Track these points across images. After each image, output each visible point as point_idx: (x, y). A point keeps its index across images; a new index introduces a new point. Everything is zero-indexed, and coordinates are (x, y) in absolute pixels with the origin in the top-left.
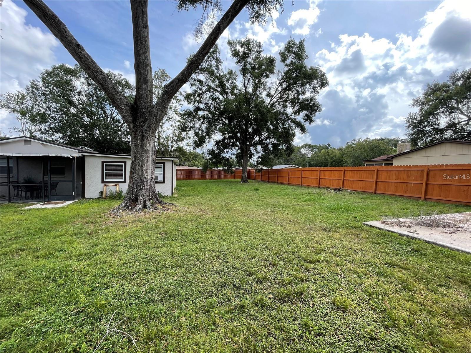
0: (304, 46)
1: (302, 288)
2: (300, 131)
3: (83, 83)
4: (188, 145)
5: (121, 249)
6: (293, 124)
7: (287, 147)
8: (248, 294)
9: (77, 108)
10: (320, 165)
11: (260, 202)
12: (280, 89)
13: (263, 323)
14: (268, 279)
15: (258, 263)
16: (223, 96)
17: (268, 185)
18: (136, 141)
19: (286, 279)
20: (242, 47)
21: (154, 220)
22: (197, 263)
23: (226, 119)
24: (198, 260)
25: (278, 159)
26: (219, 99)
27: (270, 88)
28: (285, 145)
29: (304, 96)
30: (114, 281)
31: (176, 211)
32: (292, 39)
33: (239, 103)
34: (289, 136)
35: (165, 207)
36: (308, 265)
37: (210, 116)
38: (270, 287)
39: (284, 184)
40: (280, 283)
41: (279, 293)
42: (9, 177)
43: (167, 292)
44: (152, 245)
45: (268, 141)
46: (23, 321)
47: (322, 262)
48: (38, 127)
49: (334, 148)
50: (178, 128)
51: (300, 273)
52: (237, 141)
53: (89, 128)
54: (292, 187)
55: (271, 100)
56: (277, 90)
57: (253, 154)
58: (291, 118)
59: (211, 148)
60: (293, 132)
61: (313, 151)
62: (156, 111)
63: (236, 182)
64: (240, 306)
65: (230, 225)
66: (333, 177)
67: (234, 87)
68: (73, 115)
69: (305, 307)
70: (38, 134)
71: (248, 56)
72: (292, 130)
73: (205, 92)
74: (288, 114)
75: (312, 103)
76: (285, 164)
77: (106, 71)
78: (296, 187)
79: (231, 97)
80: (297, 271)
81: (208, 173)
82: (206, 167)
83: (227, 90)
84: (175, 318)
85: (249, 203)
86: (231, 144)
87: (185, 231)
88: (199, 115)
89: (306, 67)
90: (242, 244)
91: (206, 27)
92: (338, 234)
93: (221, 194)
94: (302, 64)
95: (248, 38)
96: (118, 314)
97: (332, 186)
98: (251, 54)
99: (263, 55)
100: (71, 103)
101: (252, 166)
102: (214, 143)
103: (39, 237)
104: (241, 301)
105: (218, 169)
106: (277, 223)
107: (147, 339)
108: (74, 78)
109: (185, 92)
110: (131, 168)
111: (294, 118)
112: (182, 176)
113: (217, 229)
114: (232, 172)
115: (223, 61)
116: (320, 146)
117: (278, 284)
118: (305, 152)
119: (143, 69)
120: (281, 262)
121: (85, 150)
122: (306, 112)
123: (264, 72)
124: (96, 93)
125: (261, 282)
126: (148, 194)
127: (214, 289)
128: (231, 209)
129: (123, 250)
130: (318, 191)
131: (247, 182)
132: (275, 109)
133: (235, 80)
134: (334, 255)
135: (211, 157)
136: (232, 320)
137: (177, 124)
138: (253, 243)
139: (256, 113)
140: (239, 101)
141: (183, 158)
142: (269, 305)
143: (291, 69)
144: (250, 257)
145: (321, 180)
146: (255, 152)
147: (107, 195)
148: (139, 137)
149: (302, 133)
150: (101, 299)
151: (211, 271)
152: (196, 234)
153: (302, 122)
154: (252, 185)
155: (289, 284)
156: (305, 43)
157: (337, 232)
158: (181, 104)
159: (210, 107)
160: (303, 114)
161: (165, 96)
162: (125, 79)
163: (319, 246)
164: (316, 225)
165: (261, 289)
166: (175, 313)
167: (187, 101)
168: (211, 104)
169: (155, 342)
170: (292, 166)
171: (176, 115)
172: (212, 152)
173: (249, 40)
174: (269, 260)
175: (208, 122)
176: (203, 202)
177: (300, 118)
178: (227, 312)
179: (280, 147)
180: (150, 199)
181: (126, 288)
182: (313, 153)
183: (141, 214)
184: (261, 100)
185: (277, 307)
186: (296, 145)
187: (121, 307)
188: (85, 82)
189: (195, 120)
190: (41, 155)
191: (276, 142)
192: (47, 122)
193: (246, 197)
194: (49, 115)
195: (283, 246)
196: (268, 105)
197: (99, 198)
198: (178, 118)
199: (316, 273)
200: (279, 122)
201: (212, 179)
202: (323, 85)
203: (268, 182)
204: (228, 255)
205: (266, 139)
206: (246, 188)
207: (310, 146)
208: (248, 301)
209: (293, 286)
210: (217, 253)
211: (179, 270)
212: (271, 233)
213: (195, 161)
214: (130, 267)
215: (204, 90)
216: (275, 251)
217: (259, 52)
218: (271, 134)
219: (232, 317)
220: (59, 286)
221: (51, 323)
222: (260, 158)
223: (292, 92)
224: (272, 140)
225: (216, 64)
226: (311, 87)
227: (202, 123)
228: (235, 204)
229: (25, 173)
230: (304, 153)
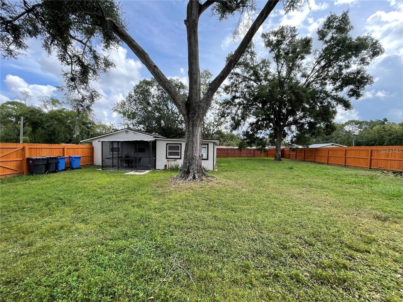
0: (348, 17)
1: (345, 275)
2: (344, 108)
3: (155, 89)
4: (226, 128)
5: (179, 208)
6: (334, 101)
7: (327, 125)
8: (282, 266)
9: (152, 107)
10: (372, 143)
11: (295, 181)
12: (317, 68)
13: (298, 297)
14: (304, 257)
15: (293, 239)
16: (257, 84)
17: (304, 164)
18: (189, 129)
19: (325, 261)
20: (275, 36)
21: (201, 189)
22: (235, 228)
23: (260, 103)
24: (236, 226)
25: (315, 137)
26: (253, 86)
27: (305, 69)
28: (323, 124)
29: (349, 70)
30: (176, 231)
31: (217, 183)
32: (333, 14)
33: (273, 88)
34: (328, 114)
35: (209, 179)
36: (355, 253)
37: (245, 102)
38: (307, 265)
39: (323, 163)
40: (318, 264)
41: (316, 273)
42: (113, 154)
43: (212, 247)
44: (200, 209)
45: (303, 121)
46: (129, 245)
47: (373, 253)
48: (131, 121)
49: (393, 123)
50: (218, 114)
51: (342, 259)
52: (270, 122)
53: (158, 120)
54: (333, 167)
55: (307, 80)
56: (313, 69)
57: (287, 134)
58: (332, 95)
59: (245, 130)
60: (334, 109)
61: (362, 128)
62: (203, 105)
63: (269, 160)
64: (275, 275)
65: (264, 200)
66: (392, 158)
67: (268, 73)
68: (150, 112)
69: (348, 296)
70: (131, 126)
71: (282, 43)
72: (333, 108)
73: (241, 82)
74: (327, 92)
75: (359, 76)
76: (324, 143)
77: (169, 78)
78: (337, 168)
79: (264, 83)
80: (339, 256)
81: (242, 152)
82: (241, 146)
83: (261, 78)
84: (219, 269)
85: (282, 181)
86: (264, 125)
87: (225, 201)
88: (235, 102)
89: (351, 38)
90: (276, 219)
91: (242, 28)
92: (398, 225)
93: (255, 171)
94: (346, 37)
95: (282, 26)
96: (180, 255)
97: (390, 168)
98: (284, 40)
99: (298, 38)
100: (149, 104)
101: (286, 145)
102: (249, 126)
103: (134, 194)
104: (276, 270)
105: (252, 148)
106: (313, 203)
107: (200, 278)
108: (150, 87)
109: (224, 85)
110: (185, 148)
111: (335, 94)
112: (221, 154)
113: (252, 202)
114: (266, 151)
115: (257, 53)
116: (372, 122)
117: (316, 265)
118: (351, 129)
119: (194, 74)
120: (319, 244)
121: (156, 136)
122: (352, 87)
123: (298, 54)
124: (163, 95)
125: (297, 258)
126: (196, 168)
127: (250, 254)
128: (265, 185)
129: (181, 210)
130: (369, 173)
131: (281, 160)
132: (311, 89)
133: (269, 67)
134: (390, 248)
135: (246, 137)
136: (267, 285)
137: (217, 112)
138: (288, 220)
139: (290, 95)
140: (273, 86)
141: (222, 140)
142: (305, 282)
143: (332, 44)
144: (284, 232)
145: (373, 160)
146: (289, 132)
147: (169, 168)
148: (191, 125)
149: (346, 110)
150: (169, 242)
151: (247, 238)
152: (234, 204)
153: (346, 98)
154: (286, 163)
155: (329, 268)
156: (349, 14)
157: (396, 222)
158: (220, 95)
159: (245, 94)
160: (346, 89)
161: (210, 92)
162: (180, 82)
163: (369, 235)
164: (365, 212)
165: (297, 265)
166: (219, 266)
167: (226, 92)
168: (247, 92)
169: (205, 282)
170: (332, 145)
171: (216, 105)
172: (246, 134)
173: (283, 27)
174: (305, 238)
175: (243, 107)
176: (239, 177)
177: (344, 93)
178: (263, 277)
179: (317, 126)
180: (198, 172)
181: (184, 238)
182: (361, 130)
183: (191, 184)
184: (295, 81)
185: (314, 286)
186: (338, 123)
187: (181, 251)
188: (157, 88)
189: (232, 106)
190: (134, 140)
191: (312, 120)
192: (136, 118)
193: (279, 175)
194: (137, 113)
195: (321, 228)
196: (303, 86)
197: (164, 169)
198: (218, 107)
199: (363, 264)
200: (317, 100)
201: (246, 157)
202: (375, 54)
203: (304, 161)
204: (263, 227)
205: (301, 118)
206: (280, 167)
207: (357, 123)
208: (282, 272)
209: (333, 270)
210: (253, 224)
211: (221, 232)
212: (307, 213)
213: (231, 142)
214: (186, 223)
215: (240, 80)
216: (311, 231)
217: (293, 36)
218: (307, 113)
219: (267, 282)
220: (146, 227)
221: (143, 250)
222: (295, 137)
223: (333, 68)
224: (309, 119)
225: (250, 57)
226: (359, 59)
227: (238, 109)
228: (268, 181)
229: (125, 152)
230: (349, 131)
